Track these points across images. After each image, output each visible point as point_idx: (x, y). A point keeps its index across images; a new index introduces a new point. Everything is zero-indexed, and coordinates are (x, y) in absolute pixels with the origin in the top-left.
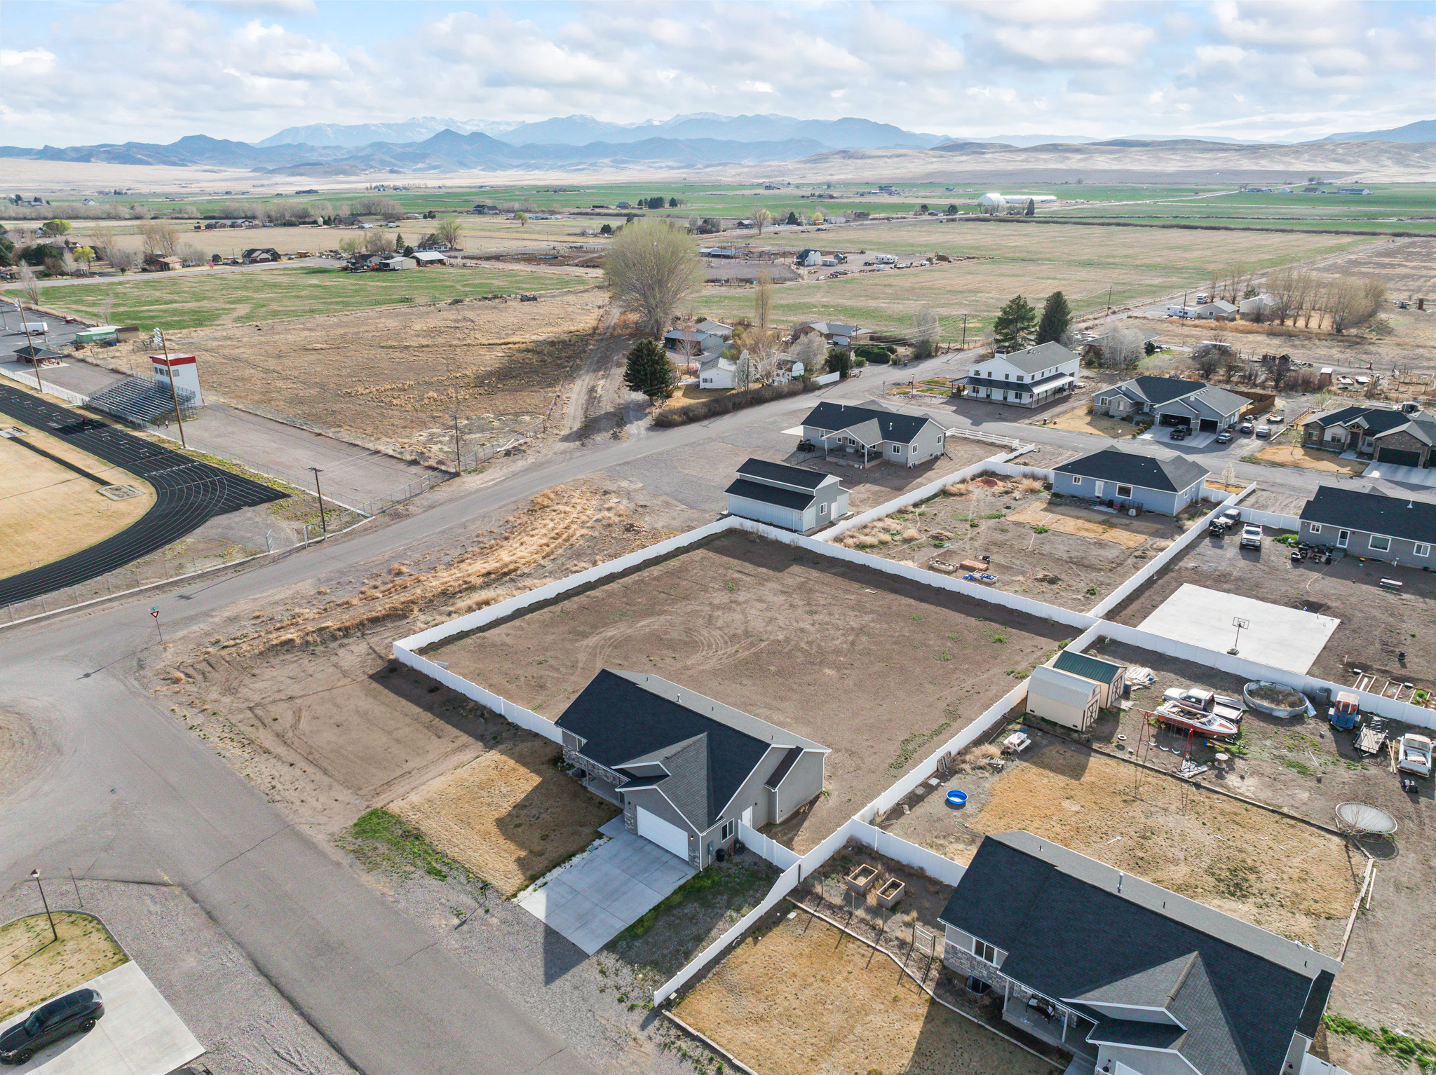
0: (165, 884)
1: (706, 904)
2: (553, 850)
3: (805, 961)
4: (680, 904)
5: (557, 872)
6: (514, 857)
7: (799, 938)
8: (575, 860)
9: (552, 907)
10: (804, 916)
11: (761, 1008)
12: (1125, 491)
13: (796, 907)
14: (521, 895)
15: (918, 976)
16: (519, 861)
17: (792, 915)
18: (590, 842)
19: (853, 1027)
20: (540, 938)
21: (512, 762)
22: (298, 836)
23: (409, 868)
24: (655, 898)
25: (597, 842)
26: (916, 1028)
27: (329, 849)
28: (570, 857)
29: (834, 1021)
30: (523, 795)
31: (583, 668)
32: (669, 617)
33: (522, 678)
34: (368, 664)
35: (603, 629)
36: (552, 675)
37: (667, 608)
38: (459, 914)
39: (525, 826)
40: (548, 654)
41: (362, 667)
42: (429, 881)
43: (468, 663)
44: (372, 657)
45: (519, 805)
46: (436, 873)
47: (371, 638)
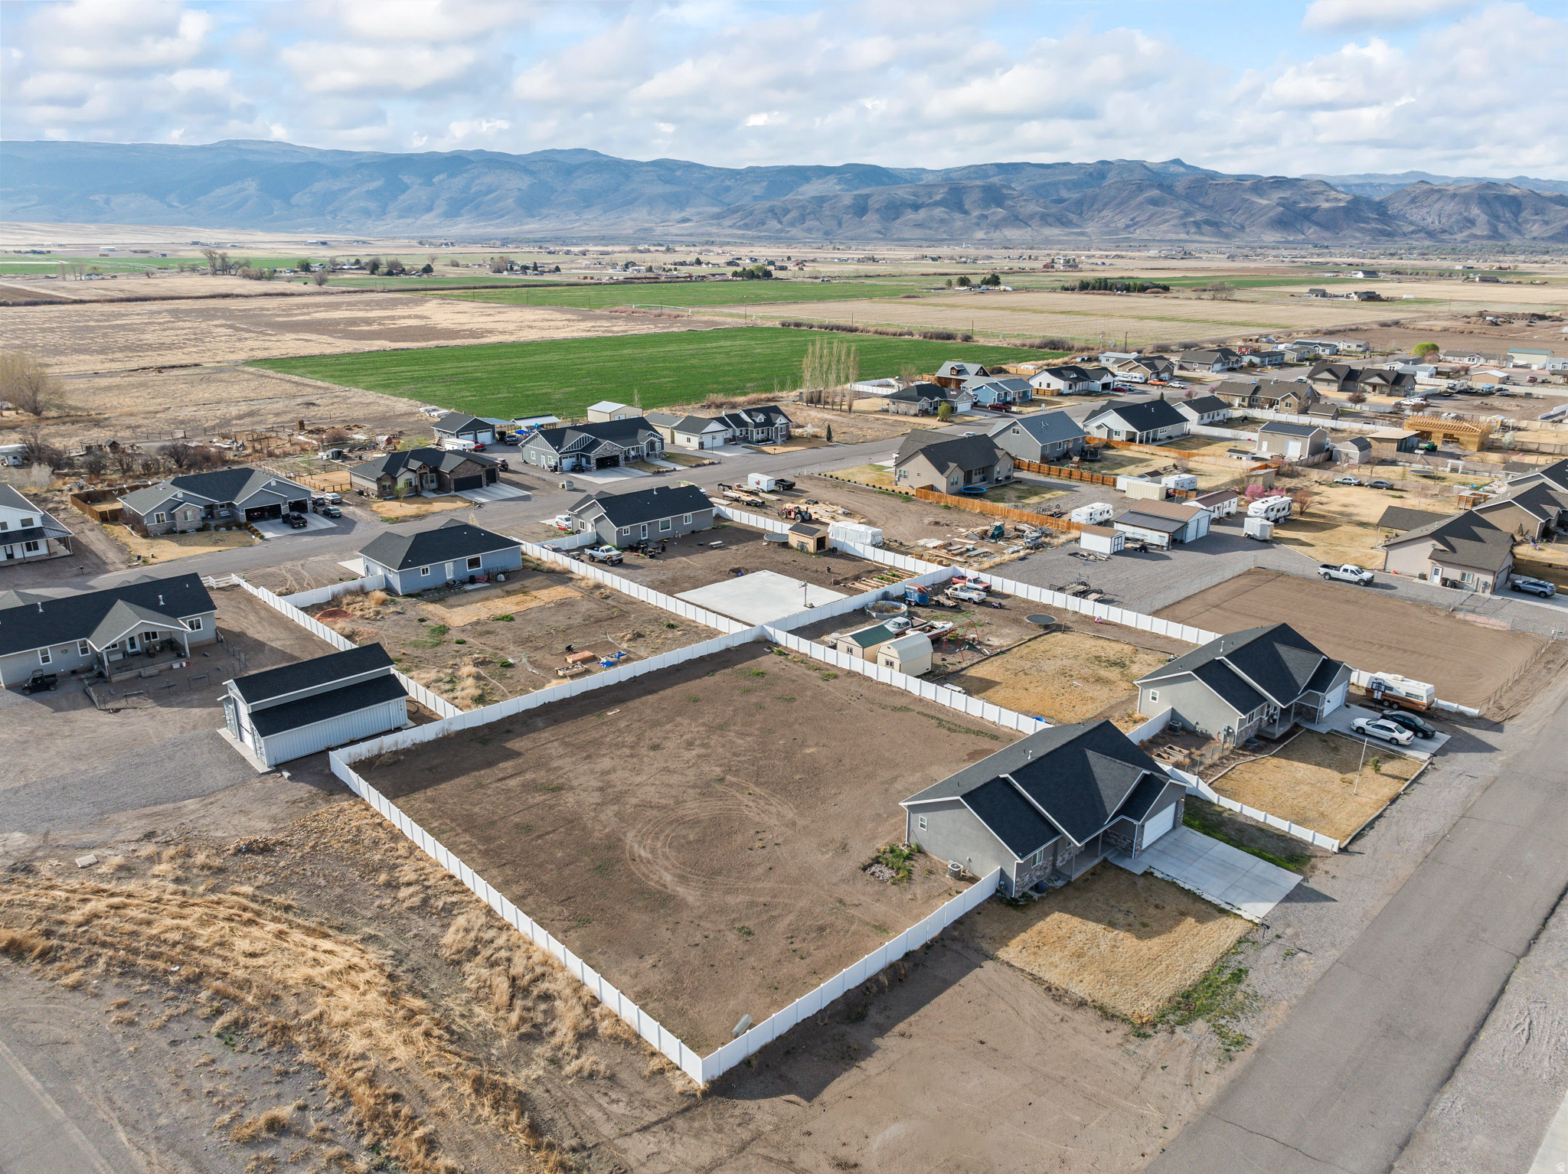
1: (1220, 824)
2: (1174, 900)
3: (1257, 793)
4: (1225, 836)
5: (1207, 898)
6: (1197, 923)
8: (1186, 888)
9: (1255, 897)
12: (474, 563)
14: (1245, 915)
16: (1200, 921)
18: (1162, 879)
21: (1023, 936)
23: (1240, 996)
25: (1158, 875)
26: (1300, 764)
27: (1233, 1069)
28: (1188, 893)
30: (1091, 925)
31: (774, 896)
32: (630, 835)
33: (794, 946)
34: (710, 1124)
35: (652, 883)
36: (787, 921)
37: (596, 834)
38: (1290, 954)
39: (1145, 920)
40: (722, 927)
41: (719, 1130)
42: (1253, 978)
43: (732, 1002)
44: (680, 1123)
45: (1112, 924)
46: (1238, 976)
47: (598, 1134)
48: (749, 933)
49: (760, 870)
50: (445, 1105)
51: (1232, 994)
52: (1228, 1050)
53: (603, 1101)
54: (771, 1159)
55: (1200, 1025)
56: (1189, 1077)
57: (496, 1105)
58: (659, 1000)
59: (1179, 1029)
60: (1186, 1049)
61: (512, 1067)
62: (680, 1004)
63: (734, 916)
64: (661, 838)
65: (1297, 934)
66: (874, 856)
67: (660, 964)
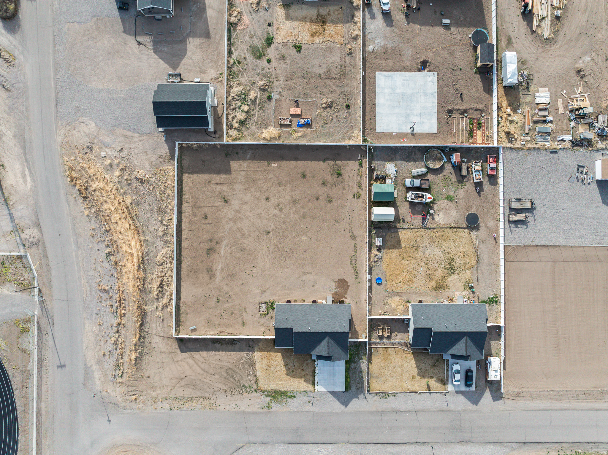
0: (243, 446)
1: (355, 362)
2: (308, 371)
3: (384, 361)
4: (350, 367)
5: (316, 377)
6: (303, 381)
7: (378, 356)
8: (317, 371)
9: (325, 386)
10: (375, 349)
11: (385, 378)
13: (371, 348)
14: (316, 388)
15: (406, 349)
16: (305, 381)
17: (372, 351)
18: (314, 365)
19: (403, 370)
20: (330, 395)
21: (266, 353)
22: (250, 413)
24: (344, 369)
25: (316, 363)
26: (413, 362)
27: (261, 410)
28: (314, 372)
29: (399, 370)
30: (283, 362)
31: (234, 295)
32: (226, 241)
33: (223, 314)
34: (170, 344)
35: (214, 266)
36: (228, 305)
37: (219, 234)
38: (309, 402)
39: (295, 370)
40: (215, 295)
41: (170, 346)
42: (293, 400)
43: (198, 319)
44: (166, 339)
45: (286, 366)
46: (291, 397)
47: (152, 332)
48: (218, 302)
49: (240, 282)
50: (131, 308)
51: (284, 399)
52: (265, 407)
53: (158, 324)
54: (173, 358)
55: (268, 399)
56: (251, 405)
57: (138, 315)
58: (186, 307)
59: (264, 396)
60: (259, 400)
61: (149, 303)
62: (189, 311)
63: (221, 294)
64: (232, 249)
65: (318, 400)
66: (266, 301)
67: (194, 297)
